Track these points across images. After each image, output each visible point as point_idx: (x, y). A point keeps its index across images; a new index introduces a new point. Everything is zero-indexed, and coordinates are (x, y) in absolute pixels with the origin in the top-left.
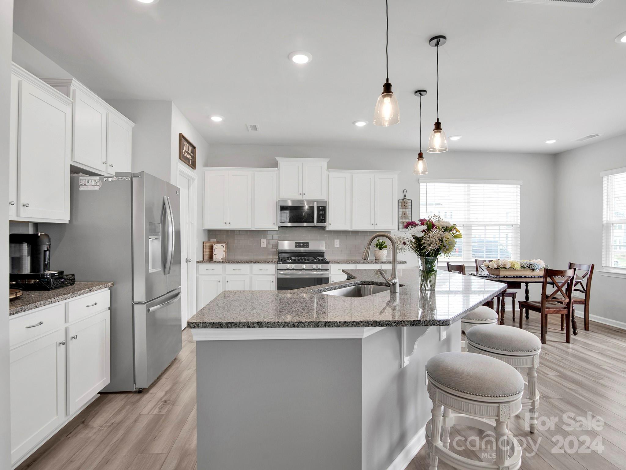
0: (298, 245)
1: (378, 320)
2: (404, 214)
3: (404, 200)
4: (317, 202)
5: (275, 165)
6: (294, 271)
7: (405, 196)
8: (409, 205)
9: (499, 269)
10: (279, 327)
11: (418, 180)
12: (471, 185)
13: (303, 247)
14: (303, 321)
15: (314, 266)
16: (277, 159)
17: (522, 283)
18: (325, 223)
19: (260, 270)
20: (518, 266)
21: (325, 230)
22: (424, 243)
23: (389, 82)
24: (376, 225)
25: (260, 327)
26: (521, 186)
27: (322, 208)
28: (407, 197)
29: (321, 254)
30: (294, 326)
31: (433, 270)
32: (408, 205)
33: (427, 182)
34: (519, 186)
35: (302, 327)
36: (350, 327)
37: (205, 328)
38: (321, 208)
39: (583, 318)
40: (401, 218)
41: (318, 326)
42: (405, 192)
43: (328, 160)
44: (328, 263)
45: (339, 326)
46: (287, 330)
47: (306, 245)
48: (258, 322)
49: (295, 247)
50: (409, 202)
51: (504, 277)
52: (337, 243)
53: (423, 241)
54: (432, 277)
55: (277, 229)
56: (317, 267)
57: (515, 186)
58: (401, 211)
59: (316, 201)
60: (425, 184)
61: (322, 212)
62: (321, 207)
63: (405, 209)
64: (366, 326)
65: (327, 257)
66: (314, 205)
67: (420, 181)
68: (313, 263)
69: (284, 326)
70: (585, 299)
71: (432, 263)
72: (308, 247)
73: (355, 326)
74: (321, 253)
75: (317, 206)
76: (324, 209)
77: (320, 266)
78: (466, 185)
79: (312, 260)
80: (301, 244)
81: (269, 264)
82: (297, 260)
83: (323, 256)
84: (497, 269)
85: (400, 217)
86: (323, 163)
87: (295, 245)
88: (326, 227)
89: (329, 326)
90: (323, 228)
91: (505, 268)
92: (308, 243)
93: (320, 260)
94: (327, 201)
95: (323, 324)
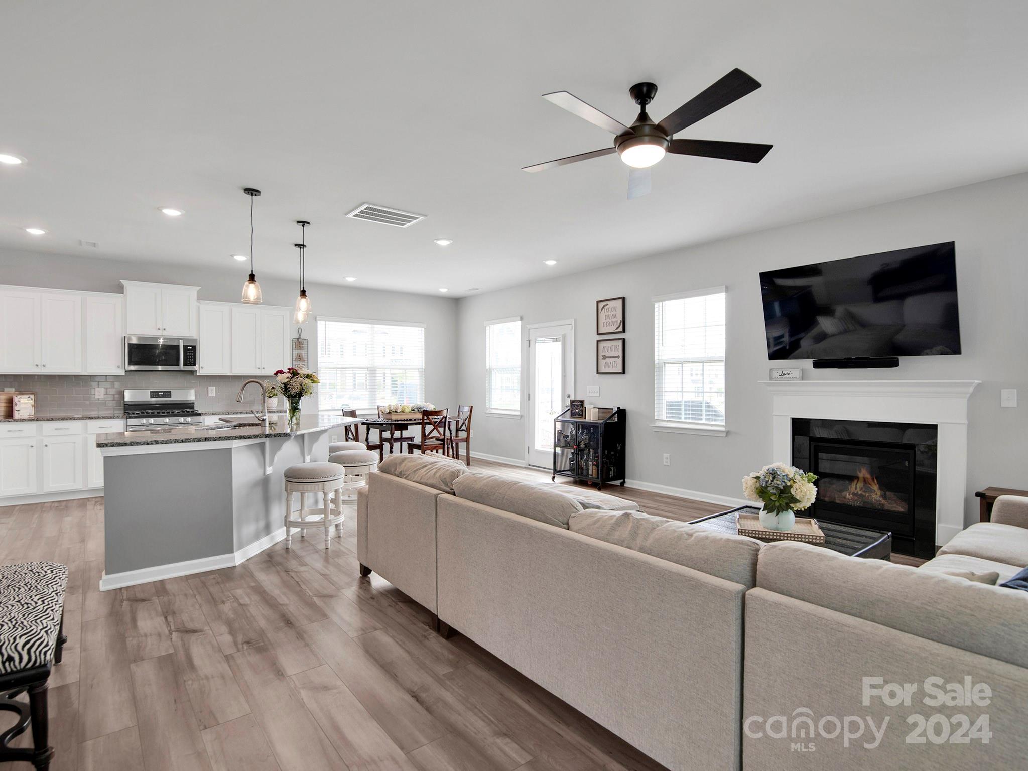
0: (154, 394)
1: (242, 435)
2: (299, 356)
3: (299, 340)
4: (184, 340)
5: (120, 289)
6: (153, 426)
7: (300, 336)
8: (305, 346)
9: (391, 413)
10: (171, 443)
11: (316, 318)
12: (376, 326)
13: (163, 396)
14: (190, 438)
15: (182, 419)
16: (123, 282)
17: (409, 426)
18: (195, 366)
19: (100, 427)
20: (408, 410)
21: (195, 375)
22: (289, 387)
23: (254, 273)
24: (264, 368)
25: (157, 444)
26: (425, 329)
27: (191, 348)
28: (302, 337)
29: (190, 405)
30: (182, 441)
31: (298, 409)
32: (303, 346)
33: (325, 321)
34: (423, 329)
35: (189, 442)
36: (223, 440)
37: (112, 446)
38: (189, 348)
39: (465, 456)
40: (295, 361)
41: (200, 441)
42: (299, 331)
43: (198, 288)
44: (200, 415)
45: (215, 440)
46: (177, 445)
47: (168, 394)
48: (155, 441)
49: (151, 397)
50: (305, 342)
51: (395, 421)
52: (212, 391)
53: (289, 386)
54: (297, 414)
55: (124, 374)
56: (185, 420)
57: (420, 329)
58: (296, 352)
59: (181, 339)
60: (323, 323)
61: (191, 355)
62: (190, 346)
63: (300, 351)
64: (235, 439)
65: (198, 408)
66: (179, 343)
67: (317, 318)
68: (179, 415)
69: (175, 442)
70: (466, 437)
71: (297, 403)
72: (170, 397)
73: (227, 440)
74: (190, 403)
75: (184, 346)
76: (194, 348)
77: (189, 419)
78: (370, 325)
79: (178, 412)
80: (160, 393)
81: (114, 419)
82: (156, 413)
83: (193, 407)
84: (389, 413)
85: (294, 358)
86: (193, 291)
87: (151, 395)
88: (196, 371)
89: (208, 441)
90: (192, 373)
91: (396, 412)
92: (170, 392)
93: (189, 412)
94: (197, 339)
95: (204, 439)
